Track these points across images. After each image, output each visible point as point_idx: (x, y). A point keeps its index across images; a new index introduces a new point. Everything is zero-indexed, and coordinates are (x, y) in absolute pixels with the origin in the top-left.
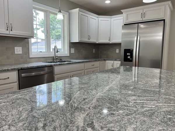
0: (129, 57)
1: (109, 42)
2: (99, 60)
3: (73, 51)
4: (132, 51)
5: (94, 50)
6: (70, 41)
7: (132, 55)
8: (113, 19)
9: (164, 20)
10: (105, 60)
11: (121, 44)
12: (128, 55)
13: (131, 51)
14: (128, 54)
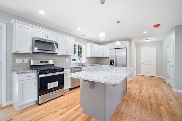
1: (103, 56)
2: (99, 65)
3: (87, 60)
6: (86, 56)
7: (114, 63)
9: (126, 48)
11: (108, 57)
13: (113, 61)
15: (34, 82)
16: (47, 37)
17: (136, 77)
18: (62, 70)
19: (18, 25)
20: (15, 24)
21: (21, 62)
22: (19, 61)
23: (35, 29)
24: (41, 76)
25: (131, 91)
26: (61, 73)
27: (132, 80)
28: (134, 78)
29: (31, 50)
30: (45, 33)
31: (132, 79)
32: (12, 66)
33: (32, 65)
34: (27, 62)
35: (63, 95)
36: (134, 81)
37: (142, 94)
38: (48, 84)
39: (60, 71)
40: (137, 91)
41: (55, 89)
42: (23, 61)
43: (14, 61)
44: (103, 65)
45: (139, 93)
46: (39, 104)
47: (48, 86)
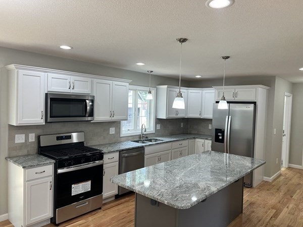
0: (220, 138)
1: (200, 116)
2: (188, 139)
3: (159, 127)
4: (224, 131)
5: (182, 124)
6: (156, 116)
7: (223, 136)
8: (204, 92)
9: (255, 103)
10: (194, 138)
12: (219, 136)
14: (219, 134)
15: (49, 183)
16: (72, 87)
17: (286, 174)
18: (100, 156)
19: (21, 72)
20: (18, 71)
21: (23, 141)
22: (20, 139)
23: (51, 75)
24: (60, 171)
25: (253, 212)
26: (97, 163)
27: (271, 181)
28: (280, 175)
29: (44, 117)
30: (68, 81)
31: (270, 179)
32: (9, 148)
33: (42, 145)
34: (34, 140)
35: (100, 208)
36: (274, 186)
37: (277, 221)
38: (73, 186)
39: (95, 160)
40: (266, 212)
41: (86, 195)
42: (27, 138)
43: (11, 139)
44: (197, 140)
45: (269, 218)
46: (57, 223)
47: (73, 190)
